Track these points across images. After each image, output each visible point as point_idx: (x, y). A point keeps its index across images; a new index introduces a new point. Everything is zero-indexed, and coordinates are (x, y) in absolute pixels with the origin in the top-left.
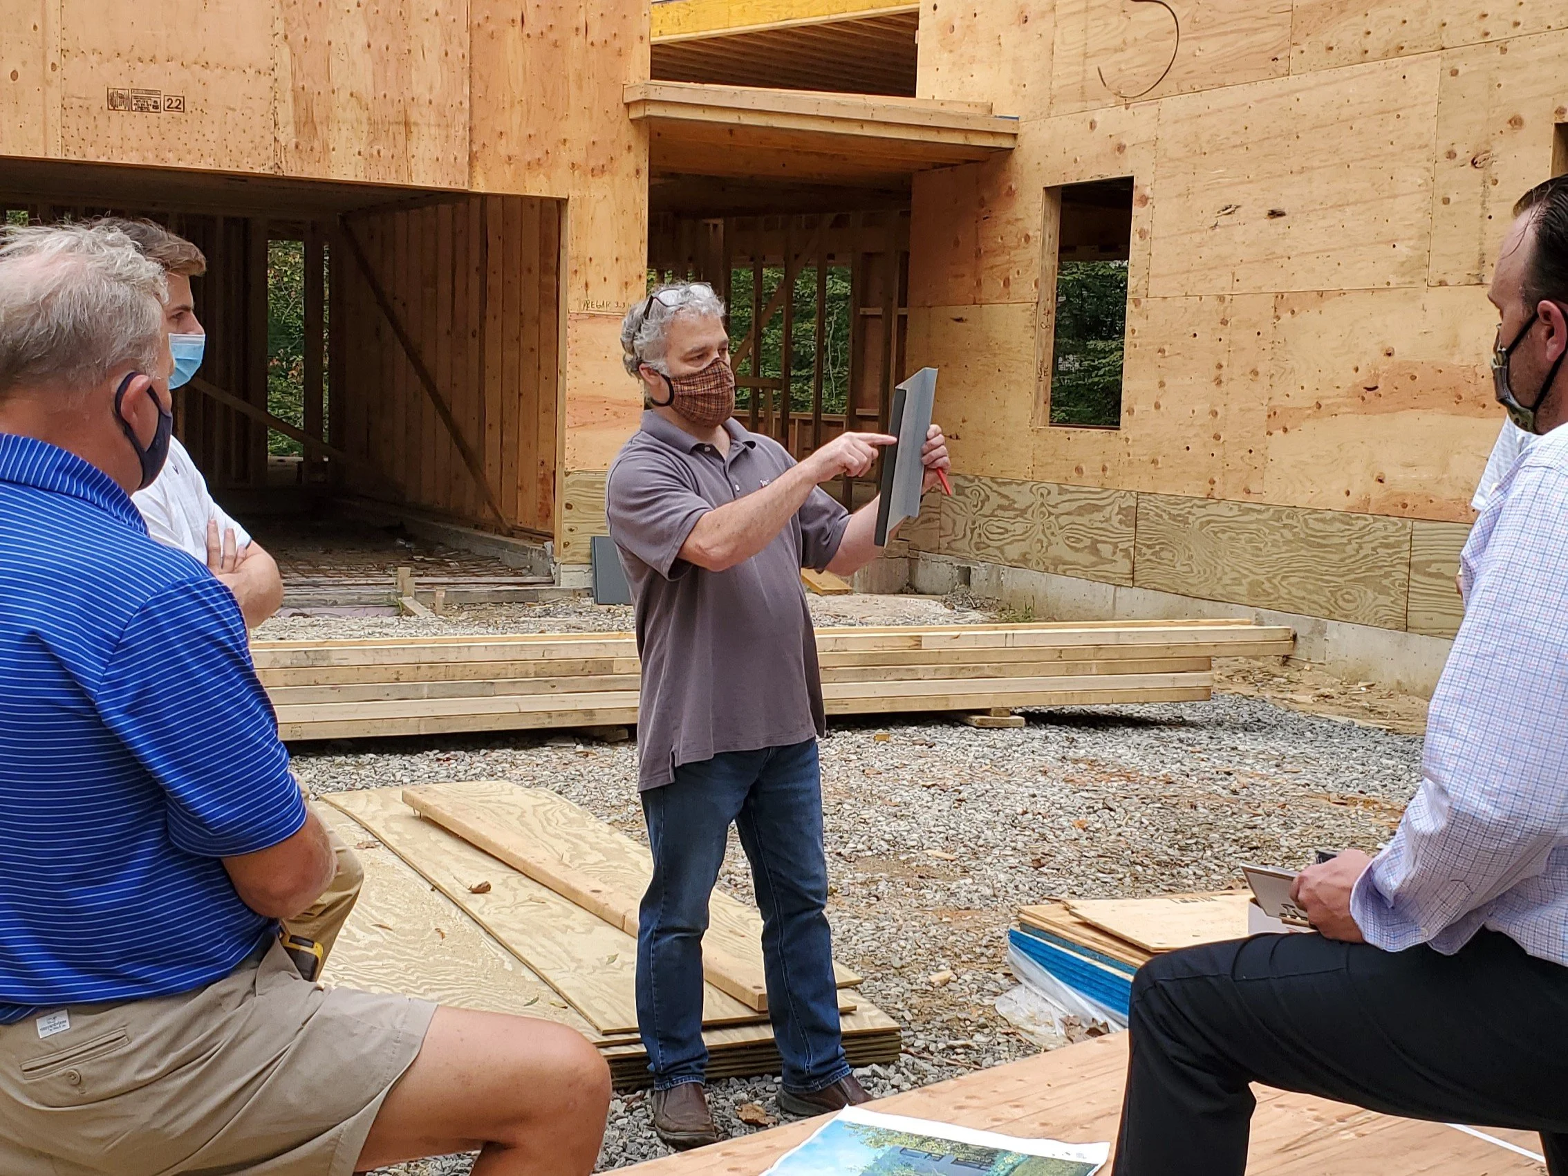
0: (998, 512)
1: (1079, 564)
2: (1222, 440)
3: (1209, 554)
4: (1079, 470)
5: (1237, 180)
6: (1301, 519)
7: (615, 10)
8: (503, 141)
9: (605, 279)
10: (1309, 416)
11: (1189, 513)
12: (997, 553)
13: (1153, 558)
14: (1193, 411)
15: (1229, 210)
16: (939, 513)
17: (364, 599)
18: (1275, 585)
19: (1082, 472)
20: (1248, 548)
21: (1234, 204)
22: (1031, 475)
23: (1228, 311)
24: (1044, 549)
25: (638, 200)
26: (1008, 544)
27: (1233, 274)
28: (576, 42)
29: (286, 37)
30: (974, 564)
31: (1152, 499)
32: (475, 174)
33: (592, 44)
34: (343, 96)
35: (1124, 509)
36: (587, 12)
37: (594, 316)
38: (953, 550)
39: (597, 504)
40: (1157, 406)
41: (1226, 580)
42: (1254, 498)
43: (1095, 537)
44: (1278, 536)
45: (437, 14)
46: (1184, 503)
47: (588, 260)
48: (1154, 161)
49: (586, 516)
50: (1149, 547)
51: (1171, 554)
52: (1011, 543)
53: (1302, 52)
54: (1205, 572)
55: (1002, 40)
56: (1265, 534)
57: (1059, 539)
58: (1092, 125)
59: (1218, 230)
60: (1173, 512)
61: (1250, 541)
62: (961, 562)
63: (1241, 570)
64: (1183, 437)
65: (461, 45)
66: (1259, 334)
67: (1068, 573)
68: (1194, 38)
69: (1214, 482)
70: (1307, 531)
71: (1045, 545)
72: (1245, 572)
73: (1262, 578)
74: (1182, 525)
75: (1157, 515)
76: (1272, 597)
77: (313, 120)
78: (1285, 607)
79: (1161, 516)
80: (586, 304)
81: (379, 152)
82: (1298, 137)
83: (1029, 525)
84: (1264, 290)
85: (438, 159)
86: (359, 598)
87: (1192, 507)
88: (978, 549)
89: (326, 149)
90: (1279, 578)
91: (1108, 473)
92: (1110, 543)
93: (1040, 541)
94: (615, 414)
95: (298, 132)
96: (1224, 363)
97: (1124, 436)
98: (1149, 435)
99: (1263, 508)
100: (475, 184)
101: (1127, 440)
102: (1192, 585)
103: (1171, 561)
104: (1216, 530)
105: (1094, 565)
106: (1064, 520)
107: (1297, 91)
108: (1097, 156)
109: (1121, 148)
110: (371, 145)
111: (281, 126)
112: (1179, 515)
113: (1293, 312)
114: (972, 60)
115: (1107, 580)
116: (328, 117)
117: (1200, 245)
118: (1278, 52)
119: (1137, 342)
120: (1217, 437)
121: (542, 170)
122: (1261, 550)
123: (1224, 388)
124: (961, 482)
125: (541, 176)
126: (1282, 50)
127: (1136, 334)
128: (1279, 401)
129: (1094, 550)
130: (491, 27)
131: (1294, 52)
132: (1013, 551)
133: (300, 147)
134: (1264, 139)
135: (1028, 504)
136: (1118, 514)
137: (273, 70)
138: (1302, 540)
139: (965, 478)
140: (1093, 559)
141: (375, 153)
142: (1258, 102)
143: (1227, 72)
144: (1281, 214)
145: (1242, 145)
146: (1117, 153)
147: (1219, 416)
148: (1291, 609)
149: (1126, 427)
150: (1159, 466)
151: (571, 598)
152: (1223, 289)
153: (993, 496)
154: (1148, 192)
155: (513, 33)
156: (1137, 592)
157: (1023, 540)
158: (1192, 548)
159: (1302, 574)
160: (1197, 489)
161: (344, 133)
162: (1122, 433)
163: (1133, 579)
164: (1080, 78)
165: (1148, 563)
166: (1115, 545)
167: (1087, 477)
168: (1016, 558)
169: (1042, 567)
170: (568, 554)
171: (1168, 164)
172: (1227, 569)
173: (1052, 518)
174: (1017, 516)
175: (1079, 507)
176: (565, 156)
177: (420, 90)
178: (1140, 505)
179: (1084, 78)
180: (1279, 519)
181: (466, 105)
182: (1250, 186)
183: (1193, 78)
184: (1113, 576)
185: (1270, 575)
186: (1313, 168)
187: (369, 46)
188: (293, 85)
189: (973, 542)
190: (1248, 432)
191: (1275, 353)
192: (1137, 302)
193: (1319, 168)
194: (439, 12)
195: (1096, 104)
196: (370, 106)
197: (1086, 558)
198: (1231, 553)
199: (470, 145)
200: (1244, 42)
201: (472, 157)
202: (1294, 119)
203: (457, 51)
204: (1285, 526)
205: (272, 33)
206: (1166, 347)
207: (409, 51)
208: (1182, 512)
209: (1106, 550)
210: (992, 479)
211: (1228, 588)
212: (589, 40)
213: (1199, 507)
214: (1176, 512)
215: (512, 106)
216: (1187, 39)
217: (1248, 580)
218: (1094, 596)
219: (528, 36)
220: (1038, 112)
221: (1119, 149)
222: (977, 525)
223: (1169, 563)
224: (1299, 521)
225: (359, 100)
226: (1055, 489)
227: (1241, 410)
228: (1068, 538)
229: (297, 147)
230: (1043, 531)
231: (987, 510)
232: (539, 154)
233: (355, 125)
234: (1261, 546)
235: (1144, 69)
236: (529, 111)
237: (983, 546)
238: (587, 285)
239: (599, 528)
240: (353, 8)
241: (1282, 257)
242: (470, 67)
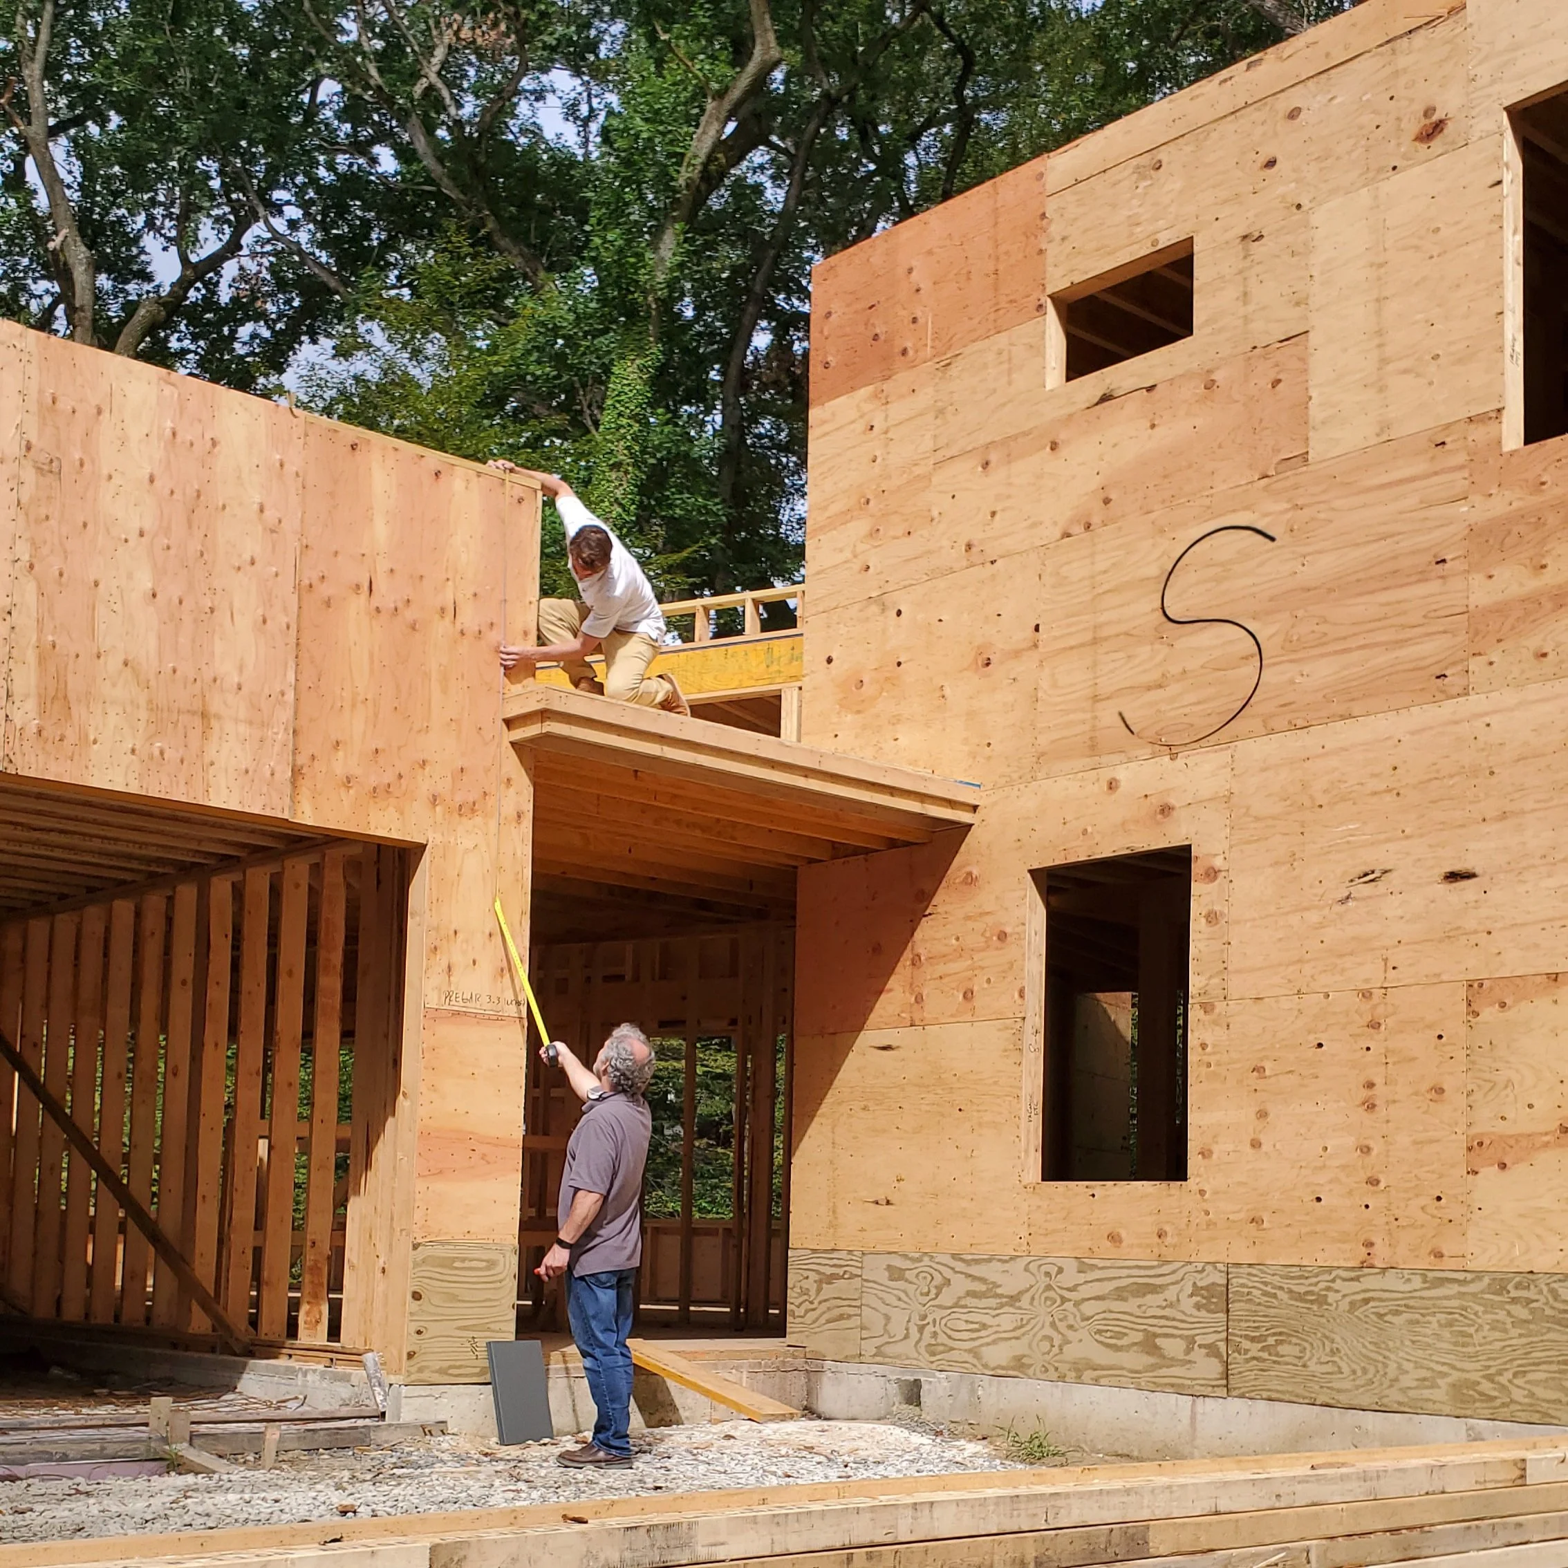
0: (970, 1301)
1: (1122, 1368)
2: (1382, 1186)
3: (1371, 1347)
4: (1114, 1238)
5: (1382, 837)
6: (1545, 1289)
7: (493, 589)
8: (341, 754)
9: (474, 962)
10: (1546, 1145)
11: (1328, 1289)
12: (968, 1357)
13: (1265, 1355)
14: (1326, 1149)
15: (1368, 877)
16: (860, 1307)
17: (111, 1449)
18: (1503, 1386)
19: (1121, 1241)
20: (1446, 1334)
21: (1378, 868)
22: (1025, 1247)
23: (1381, 1010)
24: (1056, 1350)
25: (519, 853)
26: (988, 1344)
27: (1386, 960)
28: (442, 628)
29: (31, 567)
30: (925, 1374)
31: (1254, 1272)
32: (299, 798)
33: (462, 633)
34: (113, 663)
35: (1202, 1288)
36: (456, 587)
37: (458, 1013)
38: (885, 1356)
39: (456, 1292)
40: (1256, 1144)
41: (1406, 1381)
42: (1448, 1263)
43: (1150, 1329)
44: (1502, 1315)
45: (253, 563)
46: (1316, 1276)
47: (452, 933)
48: (1228, 822)
49: (440, 1310)
50: (1253, 1339)
51: (1298, 1348)
52: (994, 1342)
53: (1491, 663)
54: (1365, 1371)
55: (947, 691)
56: (1476, 1314)
57: (1082, 1334)
58: (1112, 785)
59: (1351, 903)
60: (1295, 1288)
61: (1450, 1324)
62: (903, 1373)
63: (1433, 1365)
64: (1308, 1185)
65: (285, 609)
66: (1440, 1037)
67: (1103, 1381)
68: (1291, 661)
69: (1372, 1244)
70: (1557, 1305)
71: (1056, 1343)
72: (1445, 1369)
73: (1475, 1376)
74: (1315, 1307)
75: (1265, 1294)
76: (1498, 1403)
77: (65, 697)
78: (1524, 1416)
79: (1275, 1296)
80: (448, 996)
81: (162, 753)
82: (1492, 773)
83: (1026, 1318)
84: (1445, 978)
85: (247, 772)
86: (103, 1449)
87: (1333, 1281)
88: (933, 1354)
89: (84, 741)
90: (1509, 1375)
91: (1169, 1240)
92: (1180, 1336)
93: (1050, 1339)
94: (483, 1157)
95: (43, 712)
96: (1378, 1081)
97: (1195, 1188)
98: (1240, 1184)
99: (1469, 1276)
100: (299, 813)
101: (1202, 1192)
102: (1339, 1391)
103: (1300, 1358)
104: (1382, 1311)
105: (1154, 1367)
106: (1089, 1308)
107: (1486, 714)
108: (1123, 824)
109: (1166, 810)
110: (150, 740)
111: (16, 698)
112: (1307, 1293)
113: (1503, 1005)
114: (896, 720)
115: (1179, 1390)
116: (88, 693)
117: (1321, 926)
118: (1446, 668)
119: (1212, 1059)
120: (1374, 1182)
121: (392, 801)
122: (1471, 1336)
123: (1381, 1112)
124: (898, 1262)
125: (391, 809)
126: (1454, 664)
127: (1209, 1049)
128: (1486, 1124)
129: (1150, 1345)
130: (325, 590)
131: (1475, 664)
132: (999, 1355)
133: (44, 733)
134: (1430, 780)
135: (1022, 1288)
136: (1191, 1295)
137: (10, 613)
138: (1550, 1319)
139: (905, 1256)
140: (1151, 1360)
141: (157, 753)
142: (1413, 733)
143: (1353, 700)
144: (1469, 876)
145: (1389, 790)
146: (1159, 817)
147: (1374, 1153)
148: (1535, 1418)
149: (1198, 1175)
150: (1265, 1225)
151: (418, 1438)
152: (1367, 981)
153: (957, 1280)
154: (1218, 863)
155: (357, 605)
156: (1235, 1404)
157: (1017, 1338)
158: (1338, 1339)
159: (1554, 1367)
160: (1345, 1256)
161: (112, 720)
162: (1192, 1182)
163: (1227, 1386)
164: (1087, 727)
165: (1255, 1362)
166: (1191, 1341)
167: (1131, 1246)
168: (1004, 1364)
169: (1054, 1376)
170: (413, 1369)
171: (1252, 825)
172: (1408, 1366)
173: (1069, 1306)
174: (1002, 1306)
175: (1117, 1288)
176: (425, 785)
177: (226, 668)
178: (1234, 1281)
179: (1094, 726)
180: (1503, 1290)
181: (290, 696)
182: (1405, 843)
183: (1294, 711)
184: (1189, 1382)
185: (1492, 1371)
186: (1523, 812)
187: (154, 595)
188: (39, 640)
189: (923, 1344)
190: (1433, 1172)
191: (1473, 1063)
192: (1207, 1008)
193: (1534, 810)
194: (257, 560)
195: (1115, 758)
196: (153, 683)
197: (1136, 1360)
198: (1413, 1342)
199: (294, 754)
200: (1382, 659)
201: (297, 772)
202: (1483, 750)
203: (280, 619)
204: (1514, 1300)
205: (12, 558)
206: (1268, 1065)
207: (212, 610)
208: (1316, 1289)
209: (1173, 1347)
210: (954, 1256)
211: (1412, 1393)
212: (459, 627)
213: (1345, 1280)
214: (1302, 1289)
215: (354, 706)
216: (1275, 664)
217: (1449, 1380)
218: (1155, 1414)
219: (378, 610)
220: (1015, 776)
221: (1162, 811)
222: (929, 1319)
223: (1296, 1361)
224: (1541, 1292)
225: (136, 673)
226: (1070, 1266)
227: (1415, 1143)
228: (1099, 1332)
229: (40, 732)
230: (1053, 1324)
231: (946, 1298)
232: (389, 777)
233: (128, 709)
234: (1472, 1330)
235: (1201, 707)
236: (376, 715)
237: (941, 1348)
238: (449, 968)
239: (459, 1328)
240: (133, 537)
241: (1476, 932)
242: (298, 644)
